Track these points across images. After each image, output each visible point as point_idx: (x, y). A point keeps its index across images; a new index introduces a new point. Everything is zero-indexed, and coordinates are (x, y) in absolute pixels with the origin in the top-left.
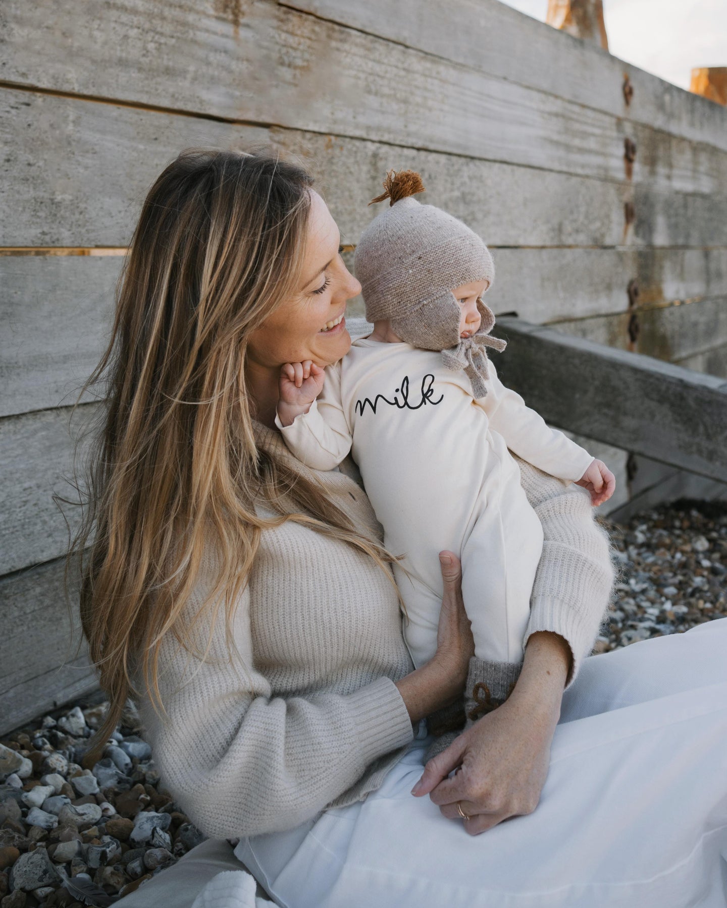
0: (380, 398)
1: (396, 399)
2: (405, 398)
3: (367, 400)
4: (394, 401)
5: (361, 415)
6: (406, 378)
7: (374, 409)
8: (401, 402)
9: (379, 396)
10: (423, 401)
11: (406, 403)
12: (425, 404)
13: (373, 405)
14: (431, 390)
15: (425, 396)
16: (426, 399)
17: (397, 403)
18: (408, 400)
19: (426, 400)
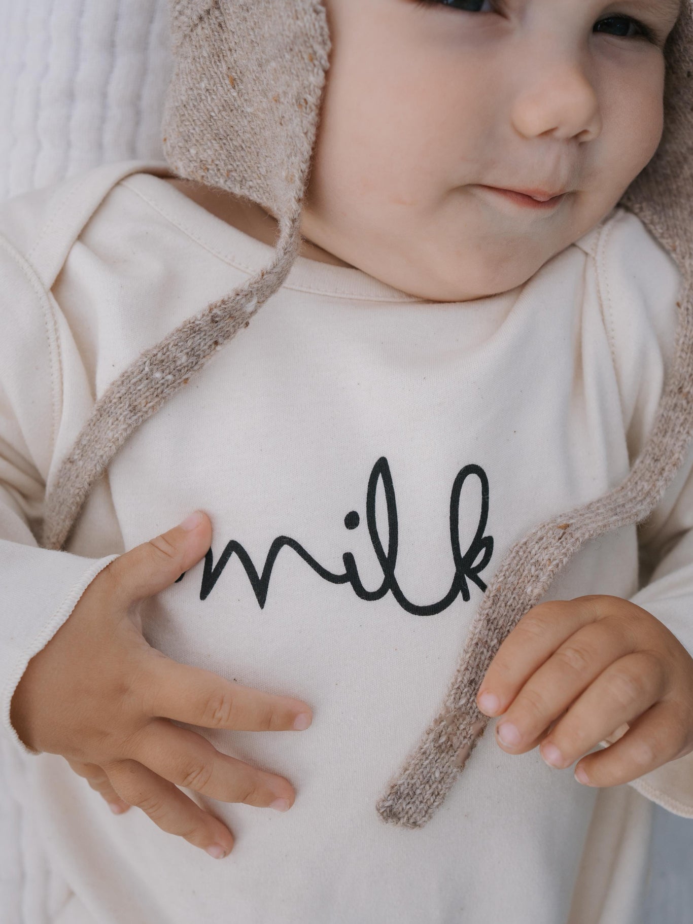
0: (286, 549)
1: (349, 559)
2: (388, 562)
3: (234, 547)
5: (204, 594)
6: (382, 468)
7: (261, 587)
8: (372, 577)
9: (280, 542)
10: (458, 588)
11: (390, 584)
12: (466, 597)
13: (260, 571)
14: (483, 543)
16: (468, 581)
17: (351, 576)
18: (398, 573)
19: (471, 585)
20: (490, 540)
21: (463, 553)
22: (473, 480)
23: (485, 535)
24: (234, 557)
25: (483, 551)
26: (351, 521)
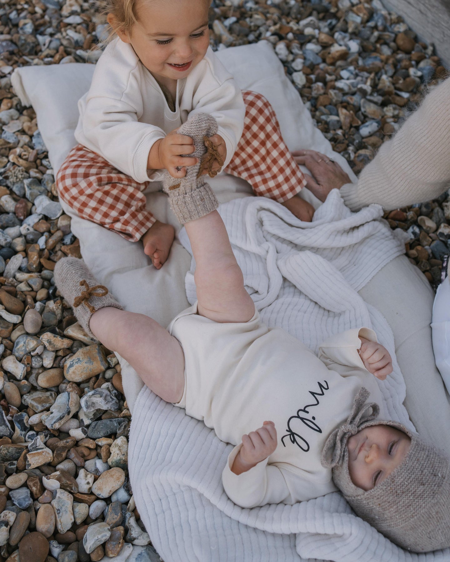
0: (316, 403)
1: (308, 412)
2: (302, 419)
3: (323, 394)
4: (306, 409)
7: (313, 394)
8: (302, 414)
9: (318, 403)
10: (290, 430)
11: (298, 417)
12: (287, 430)
14: (294, 441)
15: (292, 434)
17: (304, 410)
18: (299, 420)
20: (293, 443)
21: (295, 435)
22: (306, 448)
23: (295, 442)
24: (321, 393)
25: (293, 440)
26: (314, 418)
